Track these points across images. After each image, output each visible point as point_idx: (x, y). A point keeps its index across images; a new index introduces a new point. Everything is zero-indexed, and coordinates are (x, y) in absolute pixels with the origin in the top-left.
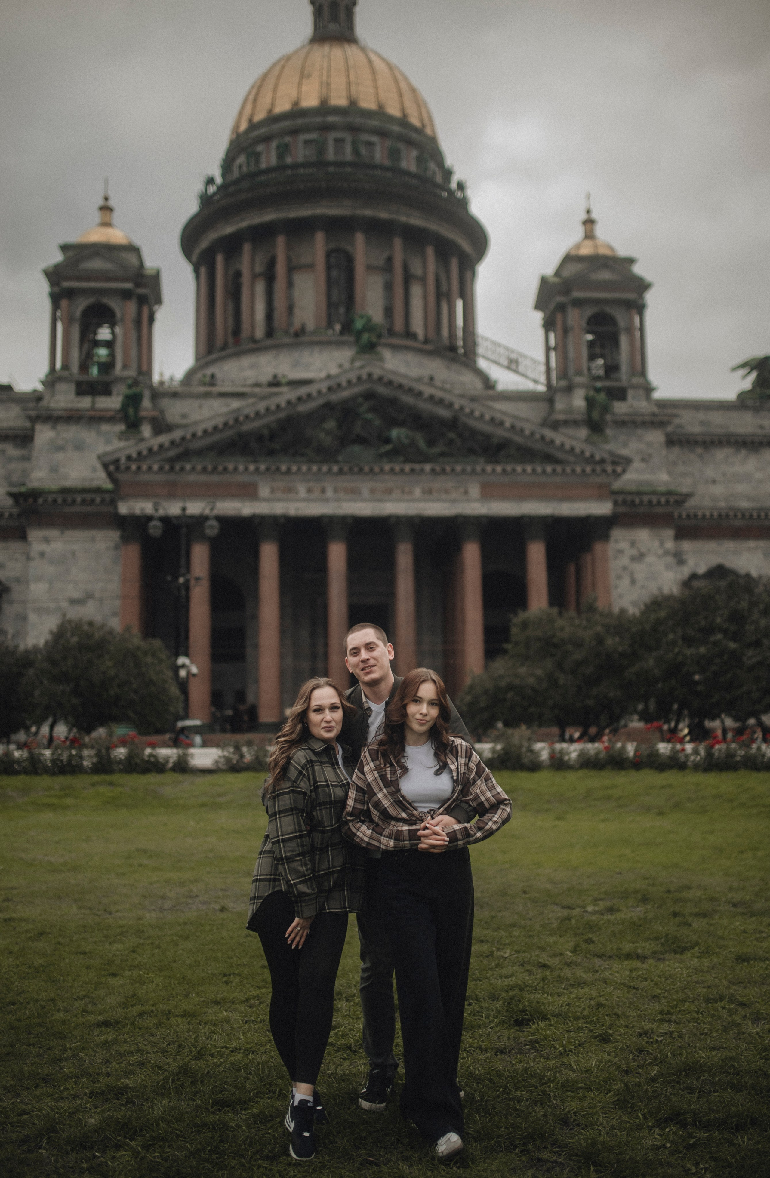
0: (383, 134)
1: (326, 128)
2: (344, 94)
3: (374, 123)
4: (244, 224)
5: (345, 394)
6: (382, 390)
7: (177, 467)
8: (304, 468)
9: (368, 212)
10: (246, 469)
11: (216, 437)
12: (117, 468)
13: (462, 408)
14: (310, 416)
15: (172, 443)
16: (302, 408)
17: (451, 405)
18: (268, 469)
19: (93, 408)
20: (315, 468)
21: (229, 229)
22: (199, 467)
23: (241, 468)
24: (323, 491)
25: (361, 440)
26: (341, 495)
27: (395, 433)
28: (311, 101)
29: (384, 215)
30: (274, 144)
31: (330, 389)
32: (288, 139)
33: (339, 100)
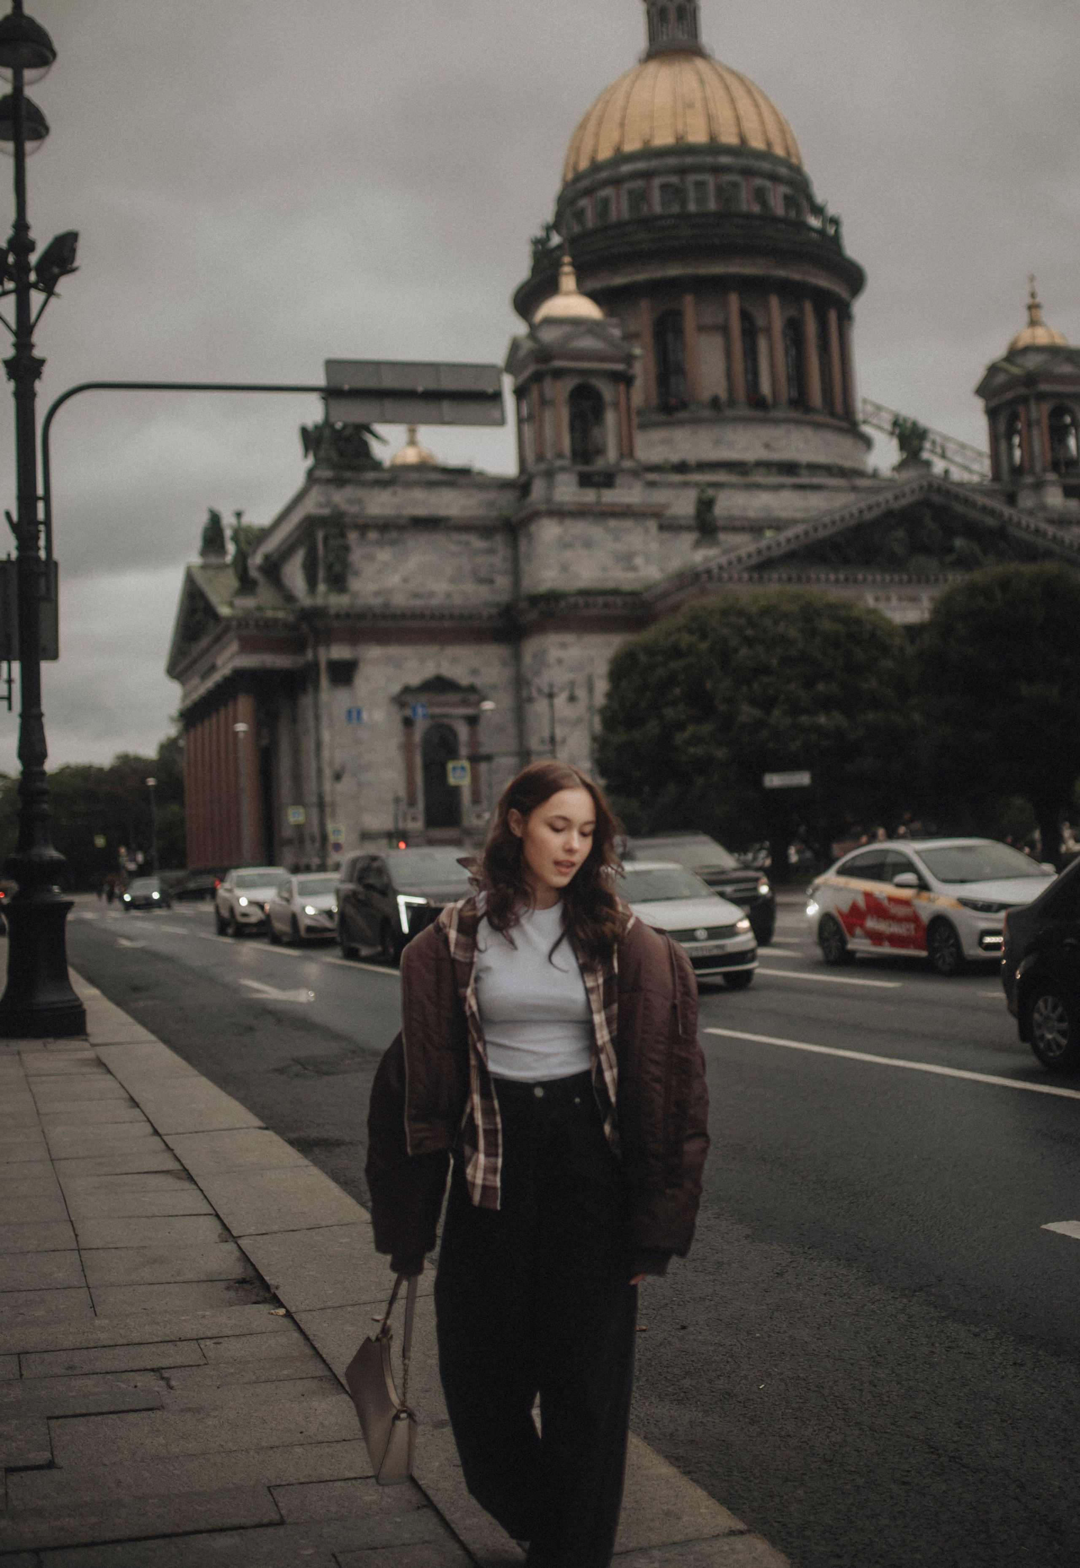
0: (774, 178)
1: (717, 170)
2: (734, 130)
3: (766, 166)
4: (641, 276)
5: (904, 502)
6: (936, 499)
7: (766, 576)
8: (878, 577)
9: (781, 273)
10: (827, 580)
11: (793, 546)
12: (710, 578)
13: (1011, 519)
14: (876, 523)
15: (759, 552)
16: (868, 516)
17: (1001, 515)
18: (847, 580)
19: (598, 503)
20: (888, 577)
21: (618, 280)
22: (784, 576)
23: (823, 577)
24: (888, 599)
25: (924, 549)
26: (905, 604)
27: (959, 543)
28: (698, 136)
29: (796, 276)
30: (657, 182)
31: (896, 498)
32: (674, 179)
33: (729, 138)
